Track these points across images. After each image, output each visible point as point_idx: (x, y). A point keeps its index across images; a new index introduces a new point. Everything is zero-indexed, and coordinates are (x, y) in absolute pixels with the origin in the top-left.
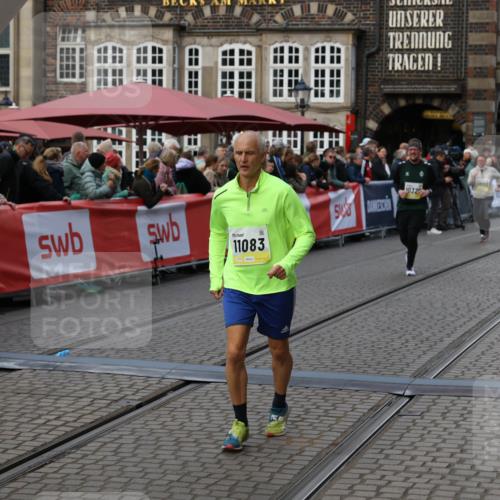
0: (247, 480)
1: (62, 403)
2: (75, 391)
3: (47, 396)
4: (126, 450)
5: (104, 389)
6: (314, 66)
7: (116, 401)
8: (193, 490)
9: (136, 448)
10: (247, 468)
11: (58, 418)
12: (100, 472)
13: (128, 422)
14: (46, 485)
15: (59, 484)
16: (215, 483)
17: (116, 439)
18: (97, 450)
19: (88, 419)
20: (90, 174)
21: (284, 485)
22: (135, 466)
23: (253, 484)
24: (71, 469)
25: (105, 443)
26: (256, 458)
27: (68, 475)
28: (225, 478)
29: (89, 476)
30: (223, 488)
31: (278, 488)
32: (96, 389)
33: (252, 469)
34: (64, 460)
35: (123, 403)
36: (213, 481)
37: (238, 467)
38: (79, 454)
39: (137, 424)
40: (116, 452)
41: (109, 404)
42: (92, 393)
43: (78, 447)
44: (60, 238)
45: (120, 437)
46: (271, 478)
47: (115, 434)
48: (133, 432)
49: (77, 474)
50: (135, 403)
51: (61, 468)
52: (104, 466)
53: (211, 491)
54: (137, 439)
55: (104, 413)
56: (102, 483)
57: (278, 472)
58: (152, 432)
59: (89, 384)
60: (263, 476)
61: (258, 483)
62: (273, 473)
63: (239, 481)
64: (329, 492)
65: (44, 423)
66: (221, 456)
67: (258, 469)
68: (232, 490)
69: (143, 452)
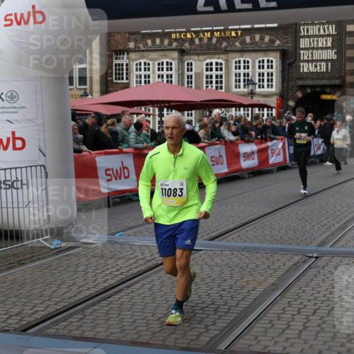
0: (225, 305)
1: (120, 262)
2: (127, 255)
3: (111, 258)
4: (156, 288)
5: (143, 254)
6: (258, 71)
7: (150, 261)
8: (194, 310)
9: (161, 287)
10: (225, 298)
11: (117, 271)
12: (141, 301)
13: (156, 272)
14: (112, 308)
15: (119, 307)
16: (207, 307)
17: (150, 282)
18: (139, 289)
19: (135, 271)
20: (134, 133)
21: (246, 308)
22: (161, 297)
23: (227, 307)
24: (125, 299)
25: (144, 284)
26: (229, 292)
27: (124, 302)
28: (212, 304)
29: (136, 302)
30: (211, 309)
31: (242, 309)
32: (138, 254)
33: (227, 298)
34: (121, 294)
35: (154, 262)
37: (219, 298)
38: (129, 290)
39: (161, 274)
40: (150, 289)
41: (145, 263)
42: (136, 256)
43: (128, 287)
44: (117, 170)
45: (153, 281)
46: (238, 303)
47: (150, 279)
48: (160, 278)
49: (129, 301)
51: (120, 298)
52: (144, 297)
53: (204, 311)
54: (162, 282)
55: (143, 268)
56: (143, 307)
57: (242, 300)
59: (134, 251)
60: (233, 303)
61: (231, 307)
62: (239, 301)
63: (220, 305)
64: (271, 311)
65: (110, 274)
66: (209, 292)
67: (230, 298)
68: (216, 311)
69: (165, 289)
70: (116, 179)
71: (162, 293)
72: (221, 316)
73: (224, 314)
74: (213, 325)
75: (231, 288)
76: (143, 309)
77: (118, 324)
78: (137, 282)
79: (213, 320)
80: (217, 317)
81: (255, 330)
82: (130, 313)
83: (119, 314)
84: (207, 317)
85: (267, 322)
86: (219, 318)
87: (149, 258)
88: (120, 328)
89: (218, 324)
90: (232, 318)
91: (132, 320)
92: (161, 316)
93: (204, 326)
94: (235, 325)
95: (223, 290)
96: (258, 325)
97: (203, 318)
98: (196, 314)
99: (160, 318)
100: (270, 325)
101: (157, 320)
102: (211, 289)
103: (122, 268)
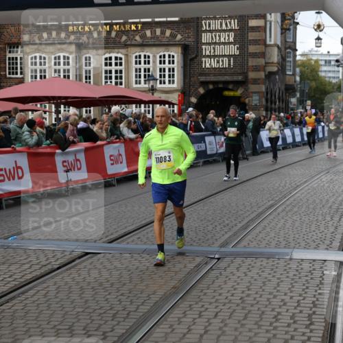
0: (123, 310)
1: (13, 268)
2: (21, 260)
3: (4, 263)
4: (52, 294)
5: (38, 258)
7: (45, 265)
8: (91, 317)
9: (57, 293)
10: (123, 303)
11: (10, 277)
12: (36, 308)
13: (52, 278)
15: (12, 316)
16: (104, 313)
17: (46, 288)
18: (34, 295)
19: (29, 277)
20: (27, 133)
21: (146, 313)
22: (57, 304)
23: (126, 312)
24: (18, 307)
25: (39, 291)
26: (129, 297)
27: (17, 310)
28: (111, 309)
29: (30, 310)
30: (109, 315)
31: (141, 314)
32: (33, 258)
33: (126, 303)
34: (14, 302)
35: (49, 267)
36: (103, 311)
37: (118, 303)
38: (23, 297)
39: (58, 279)
40: (45, 296)
41: (41, 268)
42: (31, 261)
43: (23, 293)
44: (10, 170)
45: (48, 287)
46: (137, 308)
47: (45, 285)
48: (55, 284)
49: (22, 309)
50: (56, 267)
51: (13, 306)
52: (38, 304)
53: (102, 317)
54: (58, 288)
55: (38, 273)
56: (36, 315)
57: (142, 305)
58: (66, 283)
59: (29, 256)
60: (133, 308)
61: (130, 312)
62: (139, 306)
63: (119, 311)
64: (172, 315)
65: (2, 280)
66: (108, 297)
67: (129, 303)
68: (114, 316)
69: (61, 295)
70: (9, 180)
71: (58, 300)
72: (119, 322)
73: (123, 319)
74: (111, 331)
75: (130, 293)
76: (37, 317)
77: (10, 333)
78: (31, 289)
79: (111, 326)
80: (116, 323)
81: (155, 335)
82: (23, 321)
83: (12, 323)
84: (104, 324)
85: (167, 326)
86: (117, 324)
88: (13, 338)
89: (116, 331)
90: (131, 324)
91: (25, 329)
92: (57, 323)
93: (101, 333)
94: (133, 331)
95: (122, 295)
96: (158, 330)
97: (101, 325)
98: (93, 320)
99: (55, 326)
100: (170, 330)
101: (52, 328)
102: (109, 294)
103: (15, 273)
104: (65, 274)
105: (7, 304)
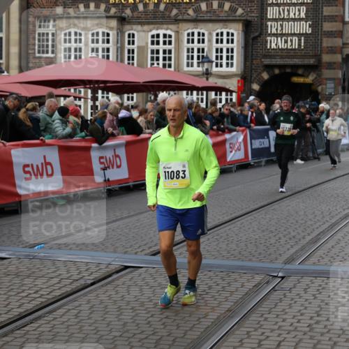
0: (168, 335)
1: (39, 282)
2: (48, 273)
3: (28, 277)
4: (84, 314)
5: (68, 272)
7: (77, 280)
8: (130, 342)
9: (91, 313)
10: (168, 327)
11: (34, 293)
12: (65, 330)
13: (85, 295)
14: (28, 339)
15: (37, 338)
16: (146, 338)
17: (77, 307)
18: (63, 315)
19: (58, 293)
20: (58, 121)
21: (194, 339)
22: (90, 326)
23: (172, 339)
24: (46, 328)
25: (69, 310)
26: (175, 320)
27: (43, 332)
28: (153, 334)
29: (58, 332)
30: (152, 341)
31: (189, 341)
32: (63, 271)
33: (171, 328)
34: (40, 322)
35: (82, 282)
36: (143, 336)
37: (162, 327)
38: (50, 317)
39: (91, 296)
40: (76, 316)
41: (72, 283)
42: (60, 275)
43: (50, 312)
44: (37, 166)
45: (80, 305)
46: (185, 334)
47: (76, 303)
48: (89, 302)
49: (50, 331)
50: (89, 282)
51: (39, 327)
52: (68, 326)
53: (143, 344)
54: (92, 307)
55: (68, 289)
56: (67, 338)
57: (190, 330)
58: (102, 302)
59: (58, 269)
60: (179, 333)
61: (176, 338)
62: (187, 331)
63: (163, 336)
64: (225, 344)
65: (26, 296)
66: (150, 319)
67: (175, 328)
68: (157, 343)
69: (95, 316)
71: (92, 321)
73: (168, 347)
87: (75, 277)
95: (167, 317)
102: (152, 316)
103: (42, 288)
104: (100, 291)
105: (32, 325)
